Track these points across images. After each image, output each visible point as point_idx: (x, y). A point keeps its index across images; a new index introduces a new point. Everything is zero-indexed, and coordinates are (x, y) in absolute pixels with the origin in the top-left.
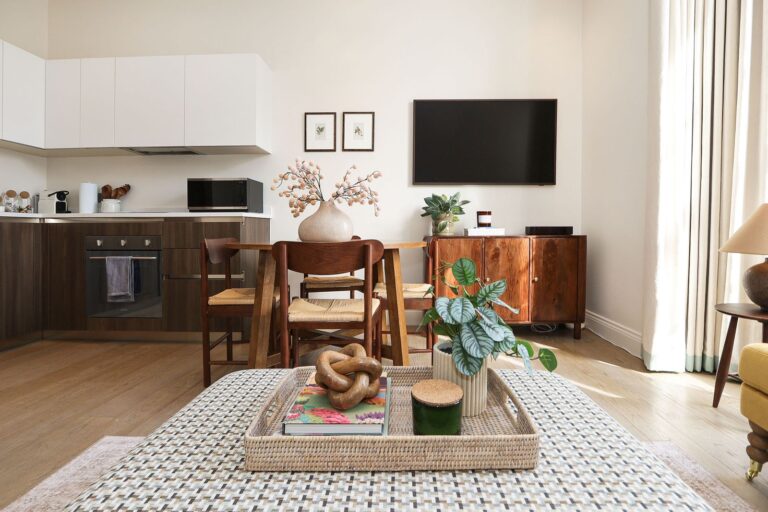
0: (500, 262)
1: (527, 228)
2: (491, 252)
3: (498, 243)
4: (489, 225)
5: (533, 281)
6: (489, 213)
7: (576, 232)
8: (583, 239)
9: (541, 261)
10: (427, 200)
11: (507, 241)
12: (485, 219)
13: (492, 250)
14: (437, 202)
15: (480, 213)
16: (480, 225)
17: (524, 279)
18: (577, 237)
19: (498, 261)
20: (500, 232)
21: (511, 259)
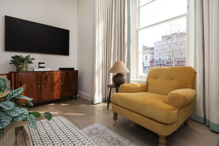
0: (48, 80)
1: (59, 68)
2: (44, 76)
3: (47, 73)
4: (44, 67)
5: (61, 85)
6: (44, 63)
7: (75, 70)
8: (77, 71)
9: (64, 78)
10: (12, 57)
11: (51, 72)
12: (42, 65)
13: (45, 76)
14: (18, 58)
15: (39, 63)
16: (40, 67)
17: (57, 84)
18: (75, 71)
19: (47, 80)
20: (49, 70)
21: (52, 78)
